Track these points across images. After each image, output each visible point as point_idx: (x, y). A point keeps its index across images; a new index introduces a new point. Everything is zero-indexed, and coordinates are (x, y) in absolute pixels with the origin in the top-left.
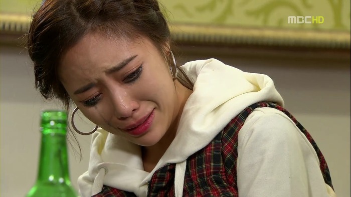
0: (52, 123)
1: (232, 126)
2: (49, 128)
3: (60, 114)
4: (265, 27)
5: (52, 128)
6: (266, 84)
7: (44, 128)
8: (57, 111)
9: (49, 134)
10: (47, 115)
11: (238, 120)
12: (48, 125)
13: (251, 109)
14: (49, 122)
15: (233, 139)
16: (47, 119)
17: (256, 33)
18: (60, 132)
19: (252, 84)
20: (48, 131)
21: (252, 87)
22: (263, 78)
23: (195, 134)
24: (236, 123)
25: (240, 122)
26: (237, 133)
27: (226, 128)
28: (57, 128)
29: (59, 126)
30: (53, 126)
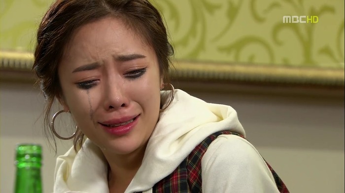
0: (27, 157)
1: (196, 153)
2: (24, 162)
3: (35, 148)
4: (237, 63)
5: (26, 162)
6: (229, 114)
7: (20, 162)
8: (32, 145)
9: (24, 168)
10: (22, 149)
11: (202, 147)
12: (23, 159)
13: (215, 136)
14: (24, 155)
15: (197, 166)
16: (22, 153)
17: (227, 69)
18: (35, 165)
19: (216, 115)
20: (23, 165)
21: (215, 118)
22: (227, 109)
23: (160, 161)
24: (200, 150)
25: (204, 149)
26: (200, 160)
27: (191, 155)
28: (32, 162)
29: (34, 159)
30: (27, 160)
